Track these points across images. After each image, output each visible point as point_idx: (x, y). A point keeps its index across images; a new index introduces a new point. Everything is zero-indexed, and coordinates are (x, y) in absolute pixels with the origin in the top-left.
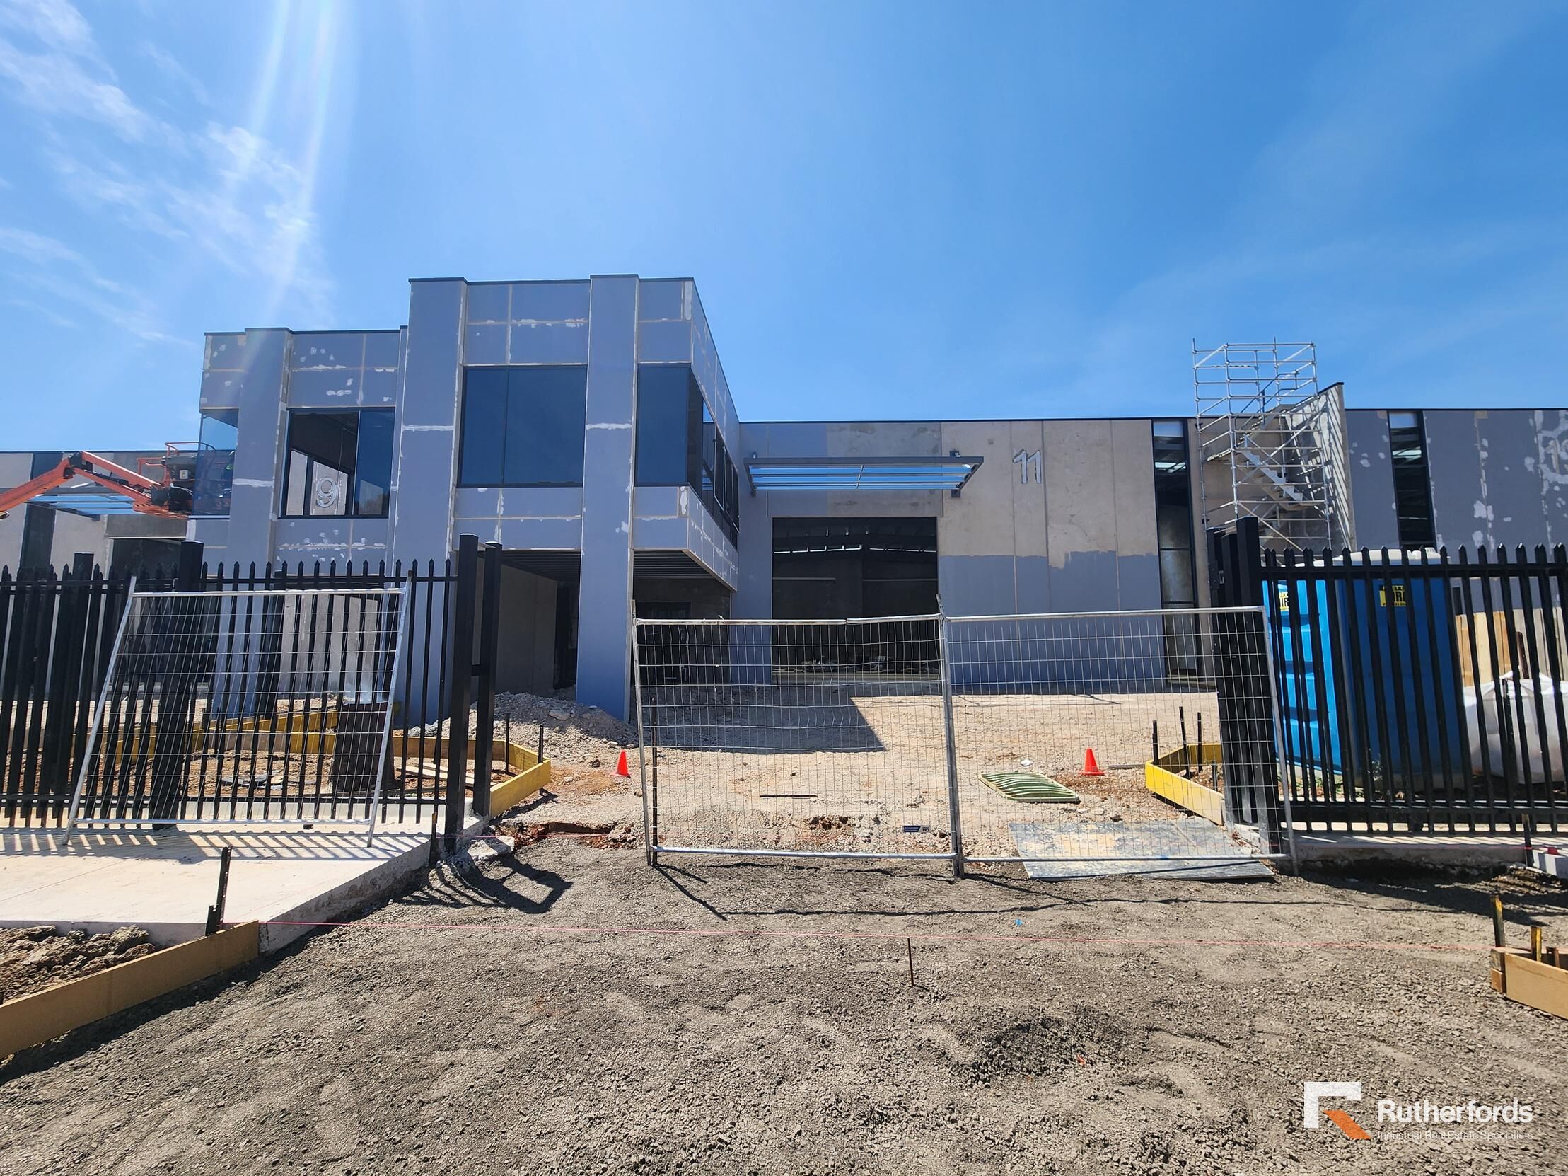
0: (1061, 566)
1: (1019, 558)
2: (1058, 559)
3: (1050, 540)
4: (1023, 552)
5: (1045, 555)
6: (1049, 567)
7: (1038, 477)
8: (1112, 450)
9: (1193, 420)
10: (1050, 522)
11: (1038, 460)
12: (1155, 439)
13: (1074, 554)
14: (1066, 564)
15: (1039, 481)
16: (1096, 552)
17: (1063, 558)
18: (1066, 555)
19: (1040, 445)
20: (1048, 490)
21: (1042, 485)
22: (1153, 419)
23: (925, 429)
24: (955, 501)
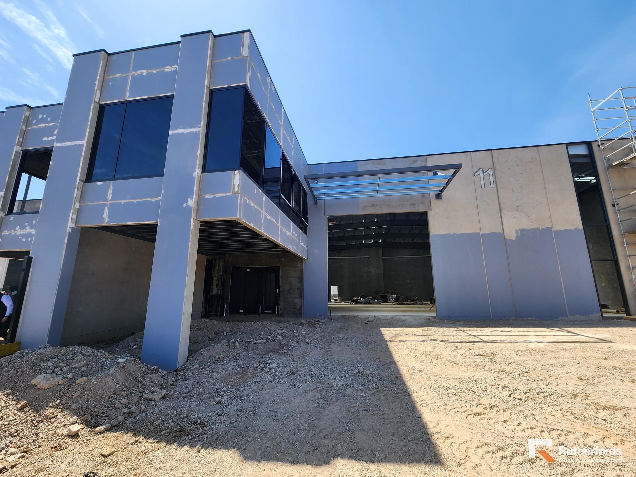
0: (514, 238)
1: (483, 235)
2: (511, 234)
3: (504, 222)
4: (486, 229)
5: (502, 232)
6: (505, 239)
7: (492, 184)
8: (541, 164)
9: (596, 143)
10: (502, 211)
11: (491, 173)
12: (570, 157)
13: (522, 230)
14: (517, 237)
15: (492, 186)
16: (538, 229)
17: (514, 233)
18: (517, 231)
19: (491, 164)
20: (500, 191)
21: (495, 188)
22: (568, 144)
23: (417, 161)
24: (438, 202)
